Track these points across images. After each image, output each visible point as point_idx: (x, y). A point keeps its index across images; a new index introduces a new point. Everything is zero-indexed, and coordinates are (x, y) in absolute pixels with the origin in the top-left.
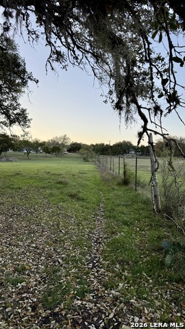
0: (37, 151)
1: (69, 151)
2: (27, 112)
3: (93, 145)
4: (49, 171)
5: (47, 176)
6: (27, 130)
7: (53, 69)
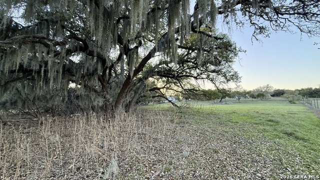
0: (245, 97)
1: (273, 96)
2: (238, 72)
3: (298, 90)
4: (258, 111)
5: (257, 115)
6: (238, 84)
7: (257, 40)
